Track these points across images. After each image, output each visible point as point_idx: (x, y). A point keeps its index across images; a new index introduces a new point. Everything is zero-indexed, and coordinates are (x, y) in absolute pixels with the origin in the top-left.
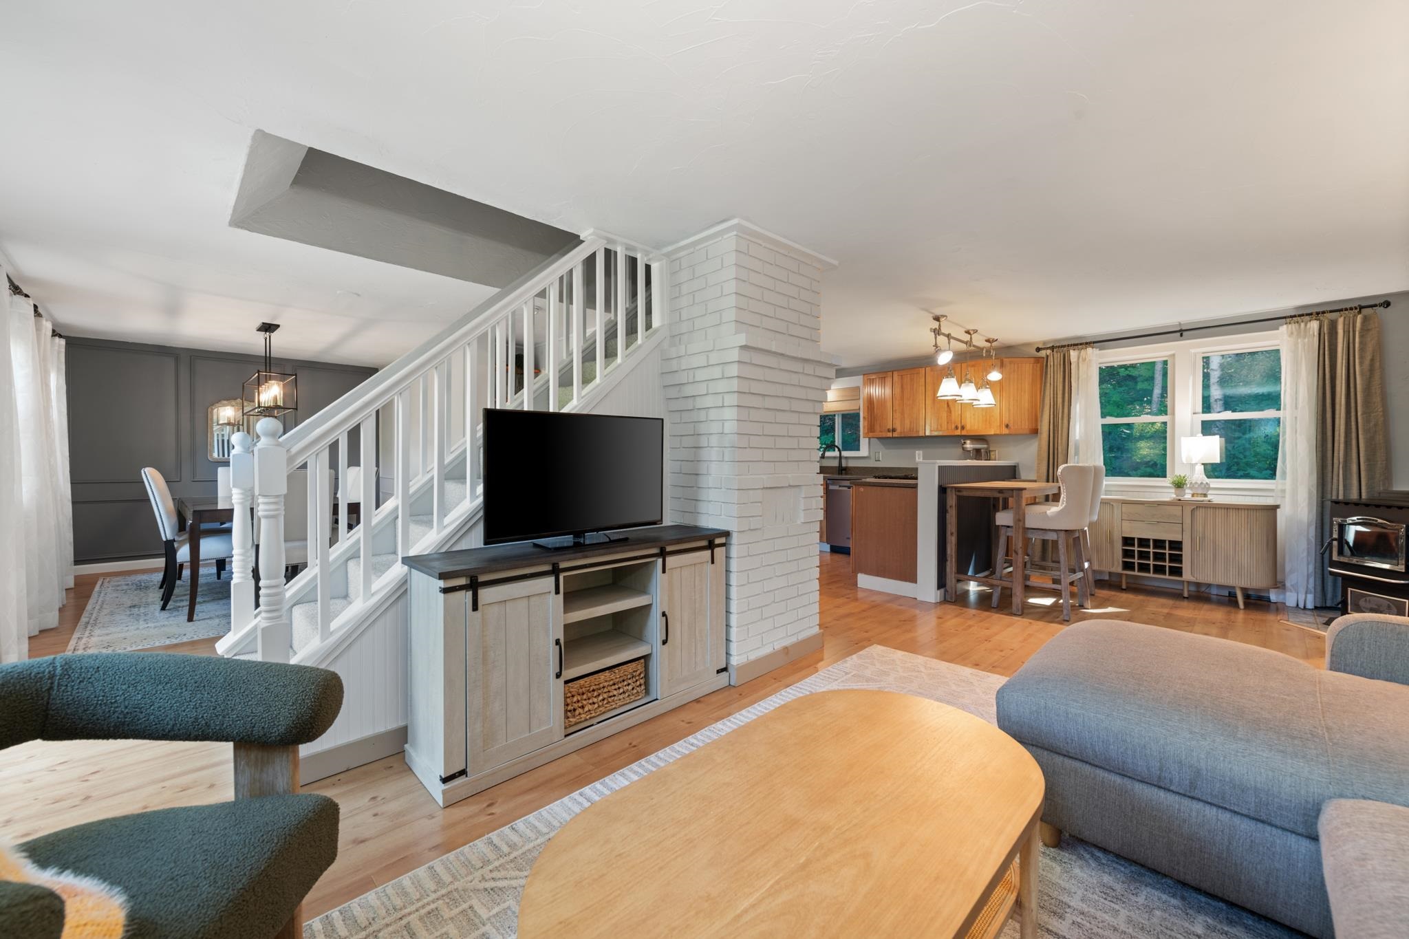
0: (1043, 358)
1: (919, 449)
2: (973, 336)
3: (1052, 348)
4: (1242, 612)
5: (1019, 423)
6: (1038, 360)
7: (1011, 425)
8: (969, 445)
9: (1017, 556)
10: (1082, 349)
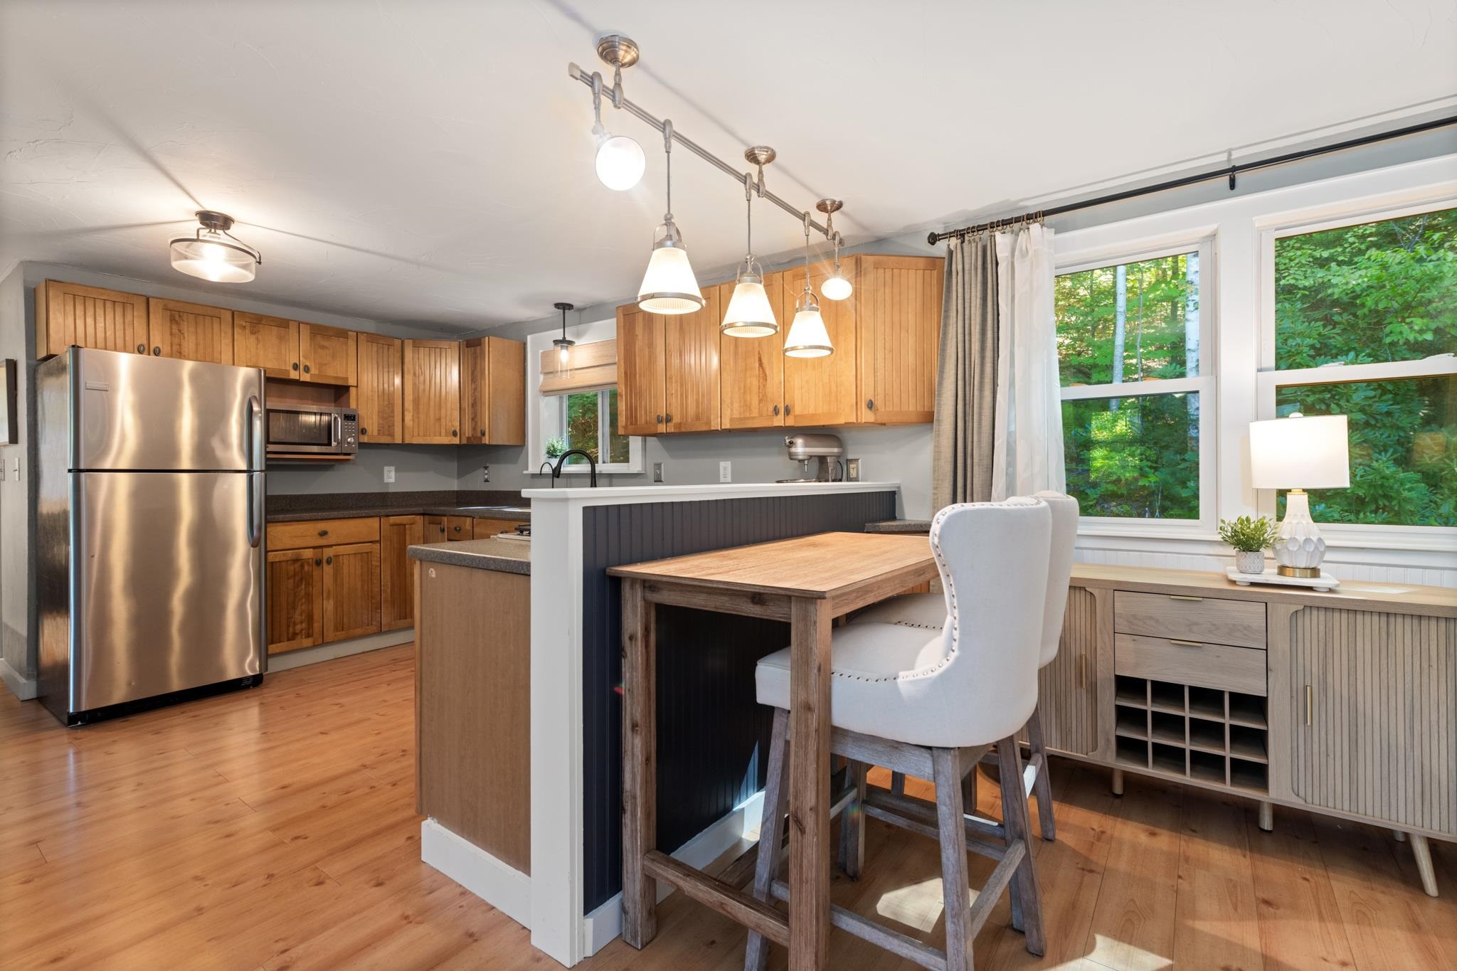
0: (944, 258)
1: (726, 458)
2: (765, 168)
3: (961, 234)
4: (1434, 903)
5: (896, 401)
6: (933, 261)
7: (879, 403)
8: (801, 447)
9: (802, 836)
10: (1021, 229)
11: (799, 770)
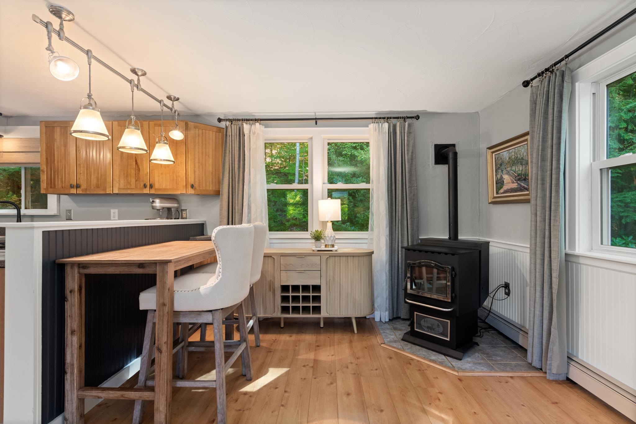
0: (224, 129)
1: (114, 208)
2: (141, 78)
3: (231, 121)
4: (357, 337)
5: (204, 185)
6: (220, 129)
7: (196, 185)
8: (158, 203)
9: (161, 354)
10: (253, 124)
11: (160, 329)
